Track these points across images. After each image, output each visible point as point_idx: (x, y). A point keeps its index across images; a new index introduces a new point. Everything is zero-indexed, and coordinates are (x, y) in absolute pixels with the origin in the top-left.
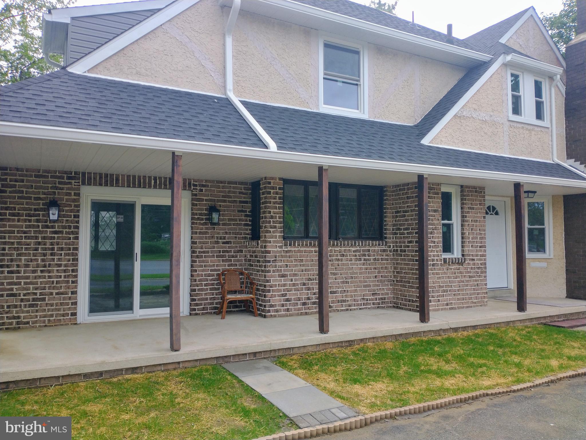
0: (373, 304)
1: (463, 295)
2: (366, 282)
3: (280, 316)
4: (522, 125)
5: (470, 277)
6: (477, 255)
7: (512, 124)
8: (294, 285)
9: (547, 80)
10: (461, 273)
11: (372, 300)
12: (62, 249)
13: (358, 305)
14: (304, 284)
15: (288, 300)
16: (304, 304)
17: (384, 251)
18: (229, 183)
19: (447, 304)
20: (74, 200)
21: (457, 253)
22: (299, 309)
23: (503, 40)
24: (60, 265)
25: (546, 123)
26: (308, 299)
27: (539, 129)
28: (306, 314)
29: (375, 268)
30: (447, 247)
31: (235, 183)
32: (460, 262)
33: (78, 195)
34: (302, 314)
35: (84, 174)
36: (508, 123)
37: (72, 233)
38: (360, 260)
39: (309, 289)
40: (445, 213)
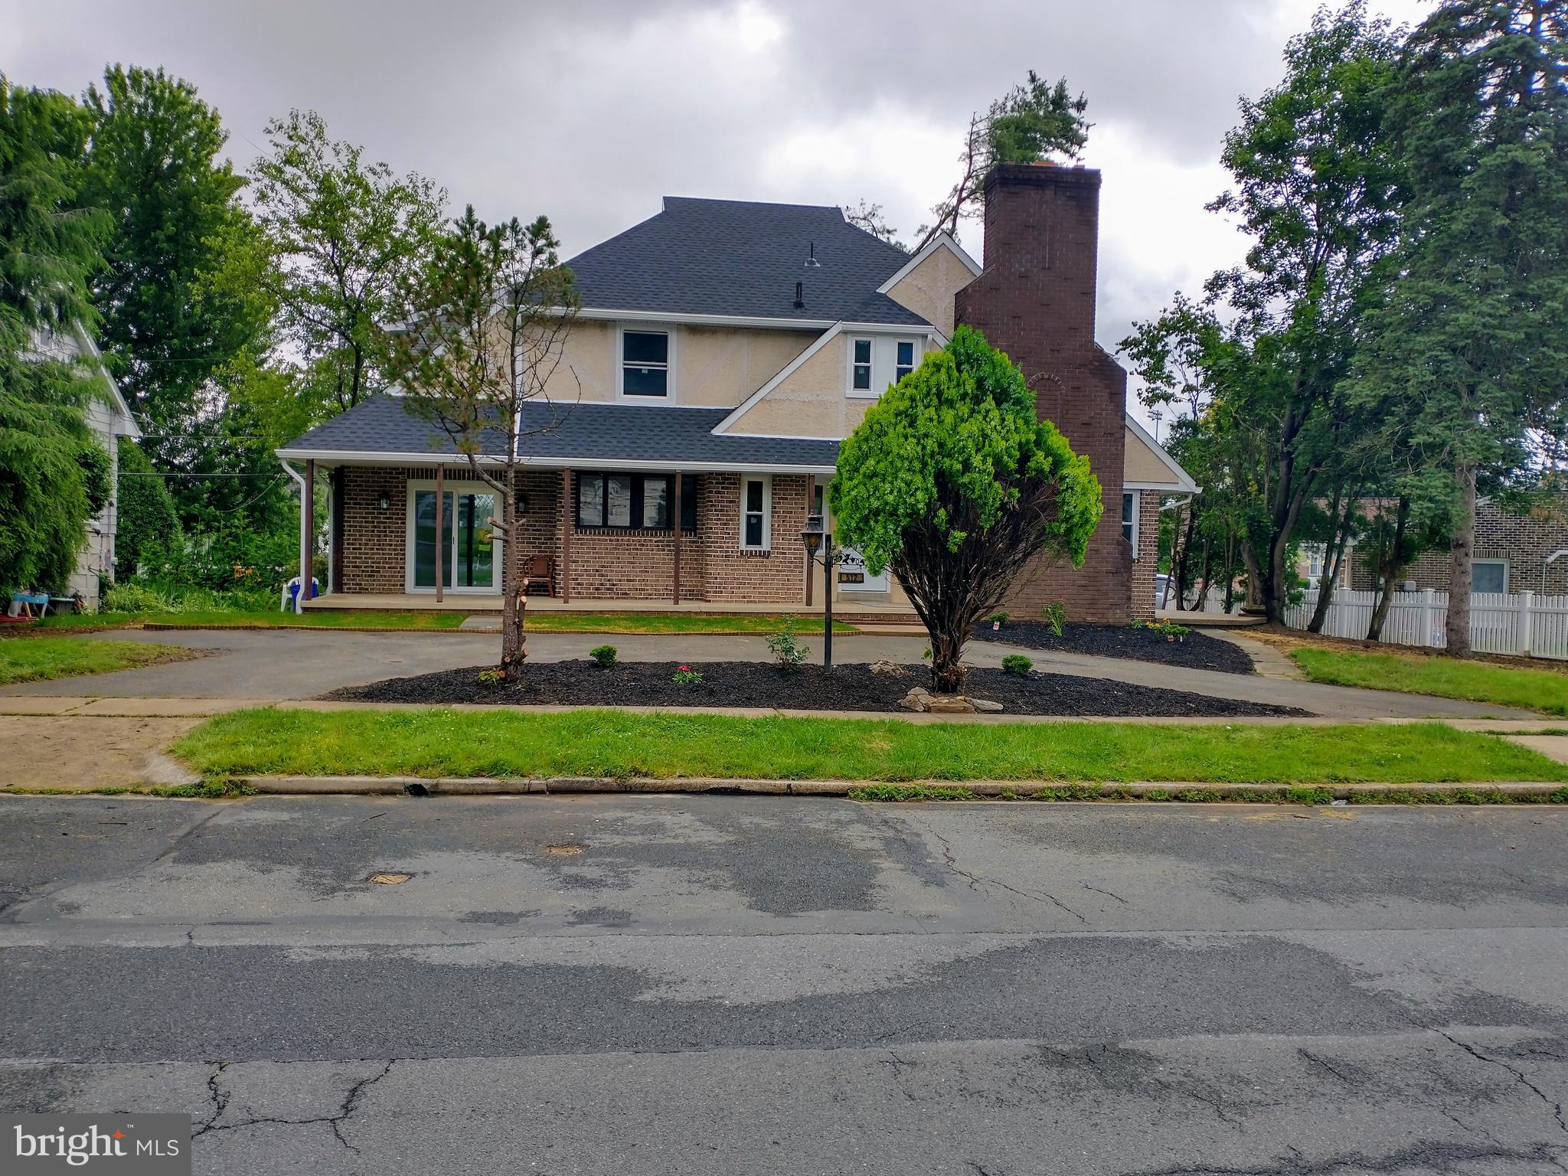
1: (766, 588)
5: (777, 571)
6: (790, 549)
7: (851, 401)
8: (586, 570)
9: (920, 340)
10: (765, 565)
12: (392, 532)
14: (598, 571)
15: (579, 584)
16: (597, 589)
17: (694, 542)
18: (540, 473)
19: (744, 597)
20: (401, 492)
21: (766, 545)
22: (592, 594)
23: (882, 290)
24: (391, 545)
26: (602, 585)
28: (599, 598)
30: (754, 536)
31: (535, 473)
32: (766, 555)
33: (405, 487)
34: (594, 598)
35: (409, 469)
36: (845, 401)
37: (400, 519)
39: (602, 575)
40: (755, 503)
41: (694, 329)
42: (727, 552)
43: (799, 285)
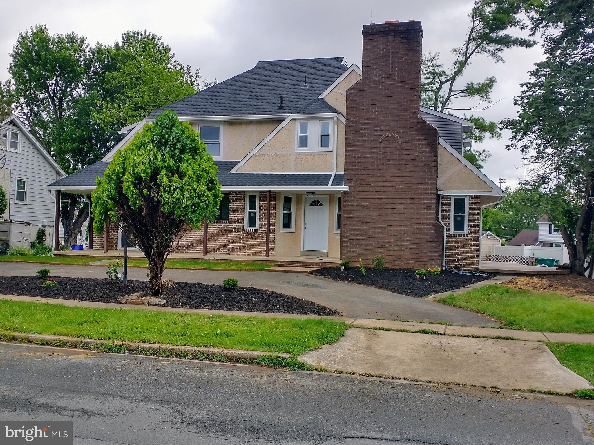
0: (223, 251)
1: (256, 248)
2: (219, 240)
3: (175, 252)
4: (307, 153)
5: (262, 240)
7: (298, 154)
9: (332, 120)
10: (256, 237)
11: (223, 249)
13: (215, 251)
14: (187, 240)
16: (187, 248)
19: (245, 253)
21: (257, 227)
22: (185, 250)
23: (321, 97)
24: (112, 228)
25: (330, 148)
26: (189, 246)
27: (323, 153)
28: (188, 252)
29: (225, 234)
30: (252, 222)
32: (256, 231)
34: (186, 252)
36: (295, 154)
38: (217, 230)
40: (252, 206)
41: (231, 123)
42: (237, 230)
43: (281, 98)
